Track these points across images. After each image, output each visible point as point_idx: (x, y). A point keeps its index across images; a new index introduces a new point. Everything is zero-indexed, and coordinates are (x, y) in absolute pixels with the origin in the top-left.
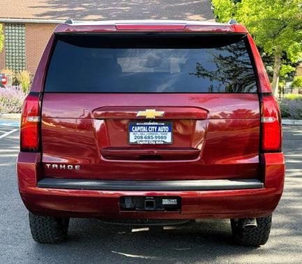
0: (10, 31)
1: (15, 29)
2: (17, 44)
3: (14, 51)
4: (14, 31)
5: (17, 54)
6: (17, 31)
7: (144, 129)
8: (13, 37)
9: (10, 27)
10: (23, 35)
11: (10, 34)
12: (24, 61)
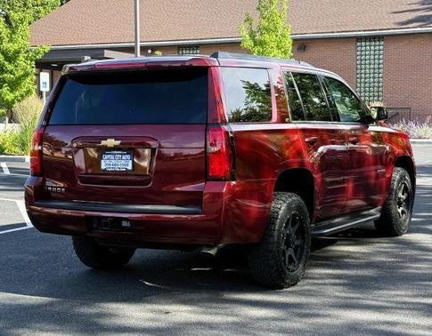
0: (363, 48)
1: (370, 46)
2: (372, 66)
3: (367, 76)
4: (368, 48)
5: (372, 80)
6: (372, 48)
7: (112, 157)
8: (367, 57)
9: (364, 44)
10: (381, 52)
11: (363, 53)
12: (380, 89)
